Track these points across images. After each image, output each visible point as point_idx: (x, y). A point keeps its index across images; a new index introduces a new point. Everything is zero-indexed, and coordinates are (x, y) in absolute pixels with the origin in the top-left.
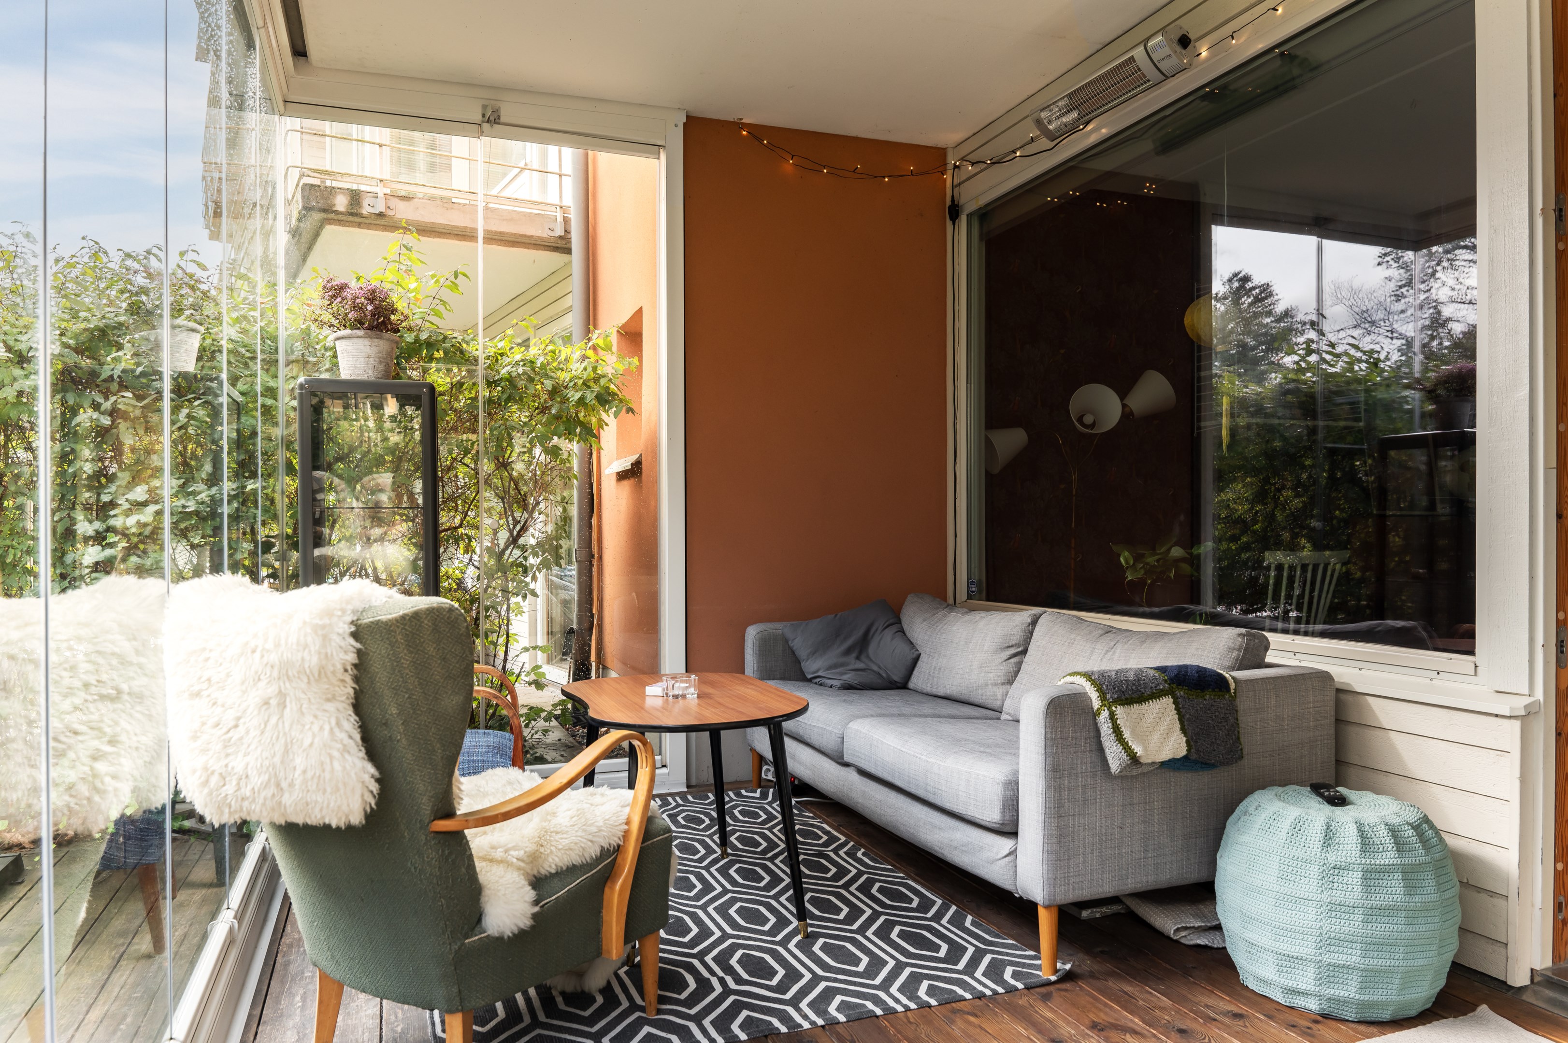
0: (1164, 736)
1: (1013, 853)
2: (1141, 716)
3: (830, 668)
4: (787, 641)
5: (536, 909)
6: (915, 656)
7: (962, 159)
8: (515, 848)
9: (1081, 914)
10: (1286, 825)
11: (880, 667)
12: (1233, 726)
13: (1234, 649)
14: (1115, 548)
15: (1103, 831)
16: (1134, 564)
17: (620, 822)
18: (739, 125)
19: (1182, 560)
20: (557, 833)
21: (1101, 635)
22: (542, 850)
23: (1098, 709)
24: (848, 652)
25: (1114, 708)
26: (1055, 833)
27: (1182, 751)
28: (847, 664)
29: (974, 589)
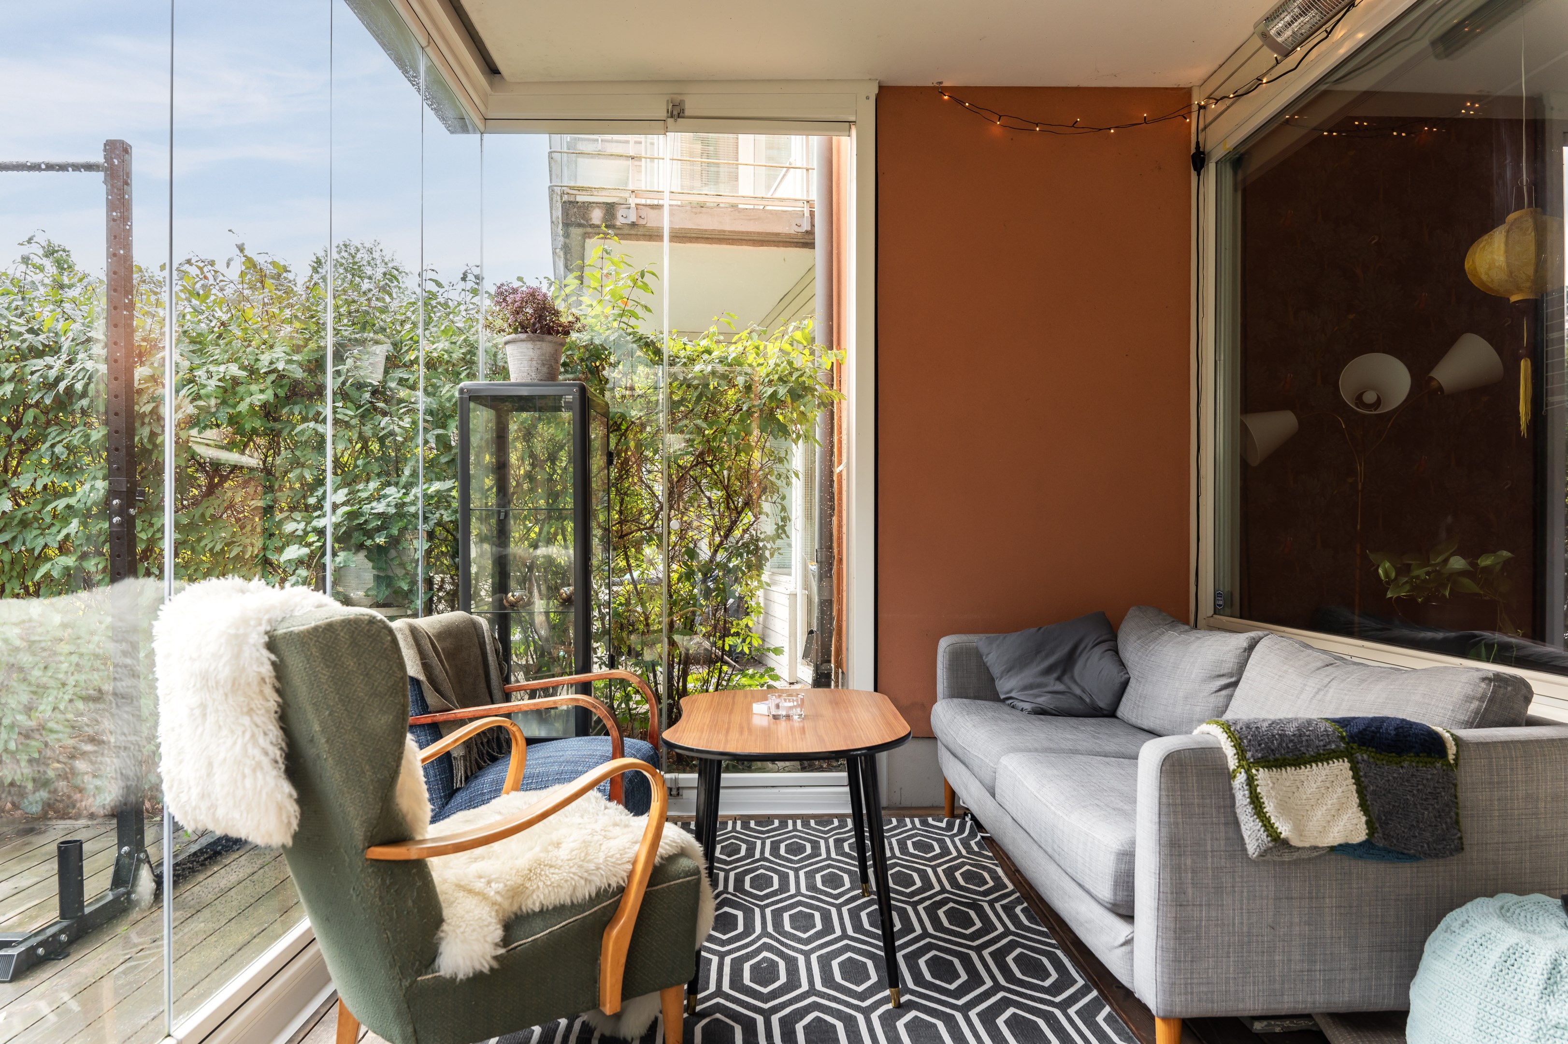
0: (1333, 812)
1: (1129, 942)
2: (1299, 784)
3: (1025, 688)
4: (981, 657)
5: (501, 951)
6: (1123, 679)
7: (1209, 98)
8: (497, 881)
9: (1252, 1025)
10: (1494, 955)
11: (1084, 691)
12: (1447, 805)
13: (1473, 698)
14: (1372, 557)
15: (1245, 929)
16: (1396, 578)
17: (625, 860)
18: (941, 90)
19: (1463, 573)
20: (551, 866)
21: (1318, 669)
22: (528, 885)
23: (1234, 770)
24: (1048, 671)
25: (1254, 771)
26: (1172, 925)
27: (1360, 835)
28: (1046, 685)
29: (1221, 603)
